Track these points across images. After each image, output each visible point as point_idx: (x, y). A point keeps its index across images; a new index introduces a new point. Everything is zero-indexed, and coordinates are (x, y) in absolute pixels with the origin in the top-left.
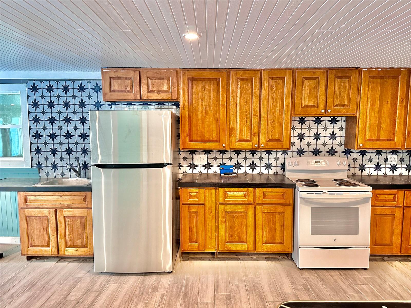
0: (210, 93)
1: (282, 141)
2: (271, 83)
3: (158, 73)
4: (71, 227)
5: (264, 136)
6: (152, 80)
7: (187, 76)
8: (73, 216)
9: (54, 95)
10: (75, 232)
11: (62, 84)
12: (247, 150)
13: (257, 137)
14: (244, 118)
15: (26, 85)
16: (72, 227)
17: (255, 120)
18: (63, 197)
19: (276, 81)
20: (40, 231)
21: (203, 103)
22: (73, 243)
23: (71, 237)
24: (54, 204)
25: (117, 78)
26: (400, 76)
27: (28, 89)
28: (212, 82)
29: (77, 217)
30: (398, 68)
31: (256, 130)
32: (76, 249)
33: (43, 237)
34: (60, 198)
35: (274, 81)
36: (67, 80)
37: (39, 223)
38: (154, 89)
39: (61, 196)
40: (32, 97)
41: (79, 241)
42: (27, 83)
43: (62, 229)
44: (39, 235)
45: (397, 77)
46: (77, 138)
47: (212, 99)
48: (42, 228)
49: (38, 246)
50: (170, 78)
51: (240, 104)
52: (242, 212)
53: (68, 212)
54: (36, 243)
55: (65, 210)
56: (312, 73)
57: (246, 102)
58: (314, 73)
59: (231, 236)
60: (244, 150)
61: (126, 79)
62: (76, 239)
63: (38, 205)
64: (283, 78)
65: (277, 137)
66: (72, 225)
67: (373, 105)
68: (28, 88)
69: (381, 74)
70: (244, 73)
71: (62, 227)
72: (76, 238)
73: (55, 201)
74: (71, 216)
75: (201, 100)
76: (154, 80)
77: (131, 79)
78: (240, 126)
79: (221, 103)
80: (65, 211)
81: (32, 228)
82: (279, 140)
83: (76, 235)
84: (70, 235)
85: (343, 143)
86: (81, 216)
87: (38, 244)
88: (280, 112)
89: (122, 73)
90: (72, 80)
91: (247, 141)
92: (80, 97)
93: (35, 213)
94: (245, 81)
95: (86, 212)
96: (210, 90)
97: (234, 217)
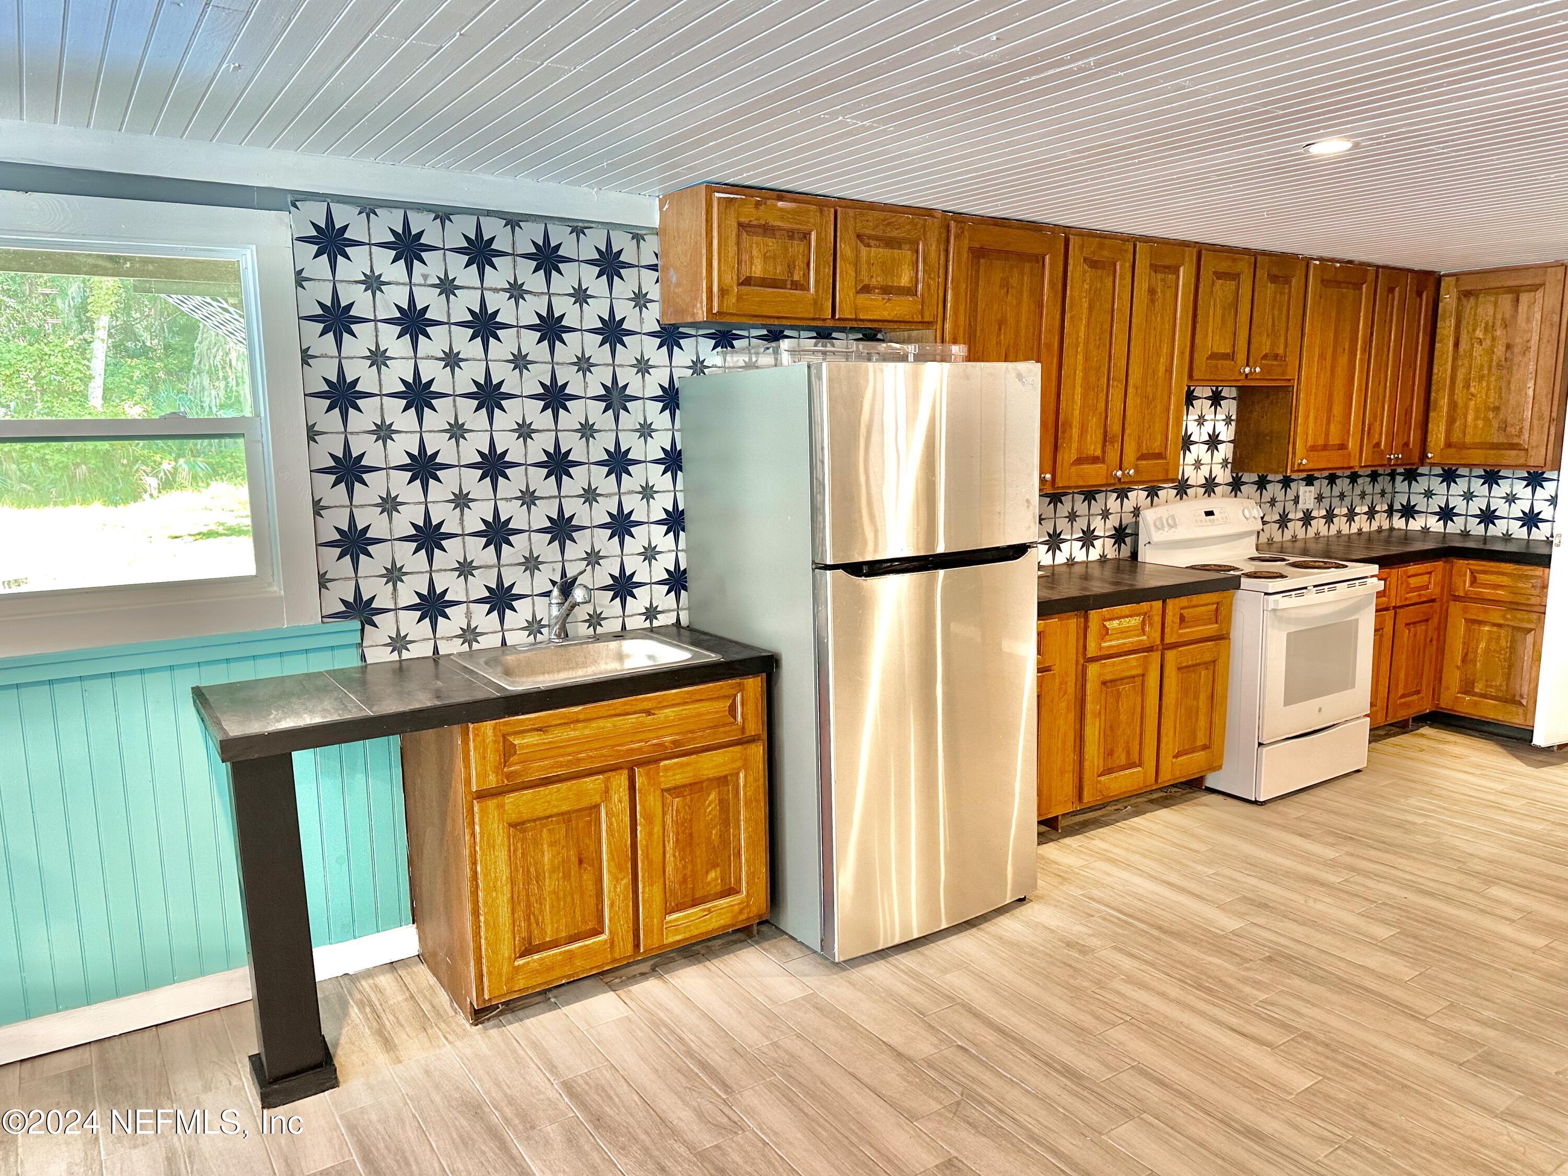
0: (1019, 303)
1: (1165, 458)
2: (1153, 281)
3: (889, 224)
4: (686, 828)
5: (1133, 444)
6: (869, 246)
7: (966, 241)
8: (690, 784)
9: (425, 277)
10: (698, 845)
11: (463, 227)
12: (1076, 491)
13: (1117, 446)
14: (1093, 390)
15: (287, 220)
16: (691, 827)
17: (1116, 394)
18: (654, 714)
19: (1163, 276)
20: (567, 876)
21: (1002, 337)
22: (693, 889)
23: (685, 867)
24: (620, 751)
25: (760, 230)
26: (1364, 286)
27: (299, 239)
28: (1027, 266)
29: (704, 784)
30: (1362, 264)
31: (1116, 428)
32: (704, 910)
33: (577, 897)
34: (642, 717)
35: (1160, 276)
36: (489, 213)
37: (563, 842)
38: (874, 282)
39: (648, 713)
40: (317, 282)
41: (712, 875)
42: (292, 209)
43: (655, 844)
44: (561, 893)
45: (1358, 286)
46: (529, 472)
47: (1023, 325)
48: (574, 859)
49: (555, 944)
50: (918, 244)
51: (1087, 343)
52: (1134, 677)
53: (677, 772)
54: (549, 932)
55: (665, 765)
56: (1230, 263)
57: (1100, 339)
58: (1234, 260)
59: (1110, 753)
60: (1104, 489)
61: (791, 234)
62: (704, 870)
63: (561, 766)
64: (1176, 271)
65: (1156, 447)
66: (691, 820)
67: (1322, 357)
68: (295, 237)
69: (1341, 277)
70: (1101, 246)
71: (656, 836)
72: (702, 867)
73: (626, 734)
74: (684, 786)
75: (997, 327)
76: (877, 247)
77: (805, 237)
78: (1082, 412)
79: (1046, 337)
80: (667, 769)
81: (532, 870)
82: (1159, 456)
83: (701, 853)
84: (683, 859)
85: (1230, 460)
86: (720, 778)
87: (557, 933)
88: (1166, 371)
89: (781, 210)
90: (509, 217)
91: (1095, 460)
92: (542, 293)
93: (549, 802)
94: (1100, 272)
95: (739, 755)
96: (1022, 295)
97: (1119, 695)
